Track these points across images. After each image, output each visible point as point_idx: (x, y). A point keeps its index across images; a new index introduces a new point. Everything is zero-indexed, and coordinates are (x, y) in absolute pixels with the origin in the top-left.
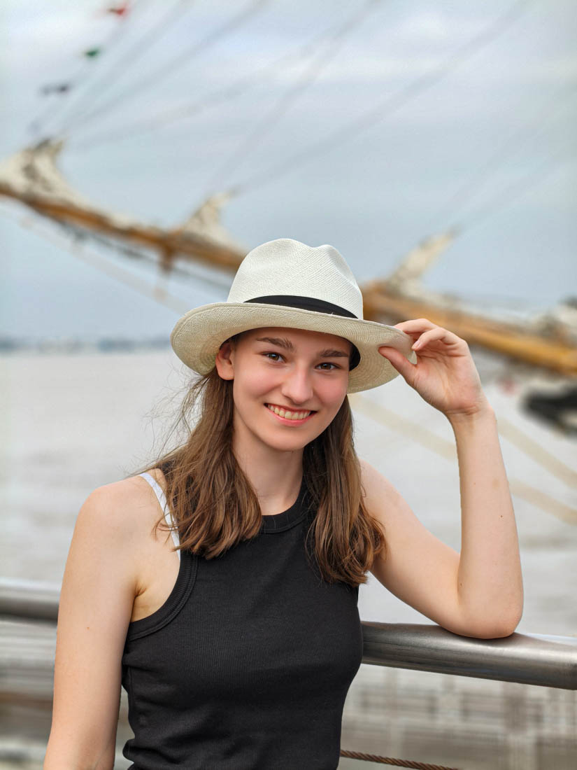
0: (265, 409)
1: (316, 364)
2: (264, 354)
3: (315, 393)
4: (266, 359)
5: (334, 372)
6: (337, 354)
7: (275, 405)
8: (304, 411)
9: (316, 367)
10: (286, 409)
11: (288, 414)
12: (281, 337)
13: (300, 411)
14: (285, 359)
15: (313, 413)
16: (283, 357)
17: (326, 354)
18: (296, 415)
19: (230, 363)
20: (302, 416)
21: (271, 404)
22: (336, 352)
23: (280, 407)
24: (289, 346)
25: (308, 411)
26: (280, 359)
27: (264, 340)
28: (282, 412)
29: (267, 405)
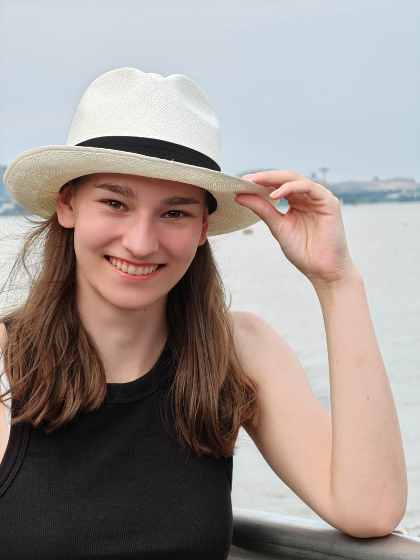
0: (106, 262)
1: (162, 213)
2: (104, 201)
3: (161, 246)
4: (106, 207)
5: (183, 220)
6: (185, 201)
7: (117, 259)
8: (150, 265)
9: (163, 216)
10: (128, 263)
11: (131, 269)
12: (120, 183)
13: (144, 265)
14: (127, 208)
15: (161, 266)
16: (124, 205)
17: (171, 202)
18: (140, 270)
19: (71, 209)
20: (147, 270)
21: (113, 257)
22: (183, 199)
23: (122, 260)
24: (129, 193)
25: (155, 265)
26: (122, 208)
27: (102, 186)
28: (124, 267)
29: (108, 258)
